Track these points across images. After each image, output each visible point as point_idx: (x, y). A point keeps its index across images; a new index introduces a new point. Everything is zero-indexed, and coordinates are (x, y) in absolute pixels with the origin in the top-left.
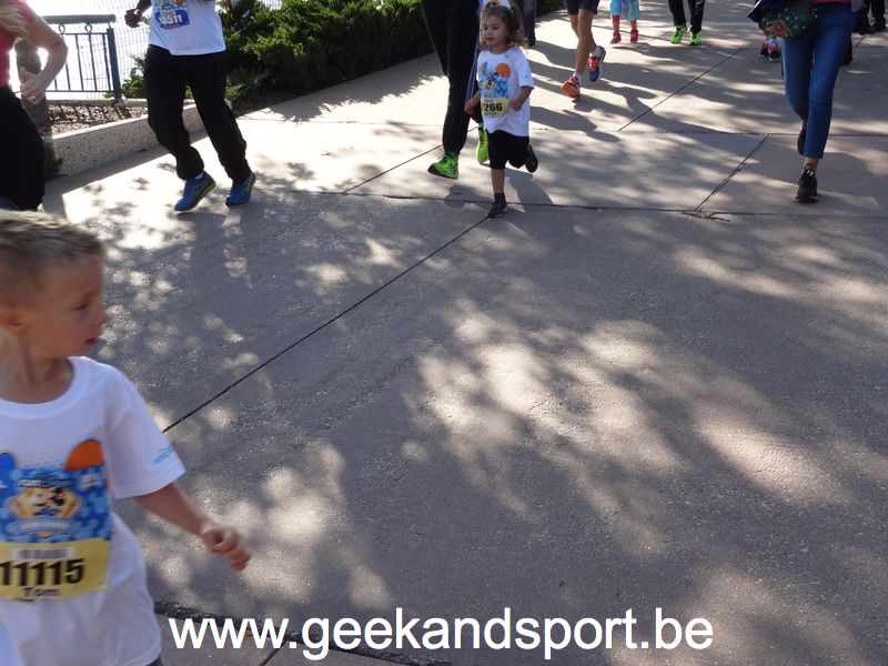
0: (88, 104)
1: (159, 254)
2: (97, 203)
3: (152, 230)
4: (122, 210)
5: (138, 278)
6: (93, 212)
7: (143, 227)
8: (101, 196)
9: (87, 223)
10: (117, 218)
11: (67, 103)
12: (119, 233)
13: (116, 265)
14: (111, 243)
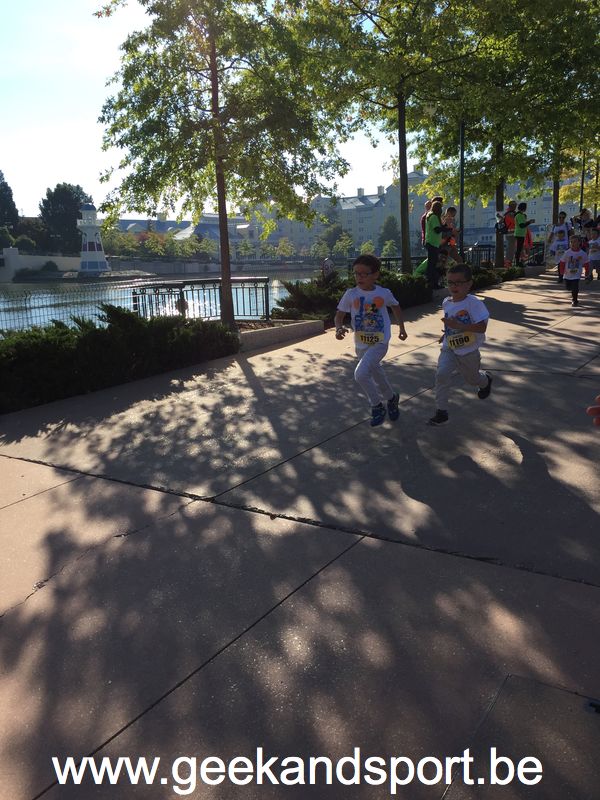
0: (254, 322)
1: (305, 387)
2: (270, 365)
3: (299, 377)
4: (282, 368)
5: (298, 398)
6: (268, 369)
7: (295, 375)
8: (272, 362)
9: (267, 373)
10: (283, 372)
11: (242, 321)
12: (285, 378)
13: (286, 391)
14: (280, 382)
